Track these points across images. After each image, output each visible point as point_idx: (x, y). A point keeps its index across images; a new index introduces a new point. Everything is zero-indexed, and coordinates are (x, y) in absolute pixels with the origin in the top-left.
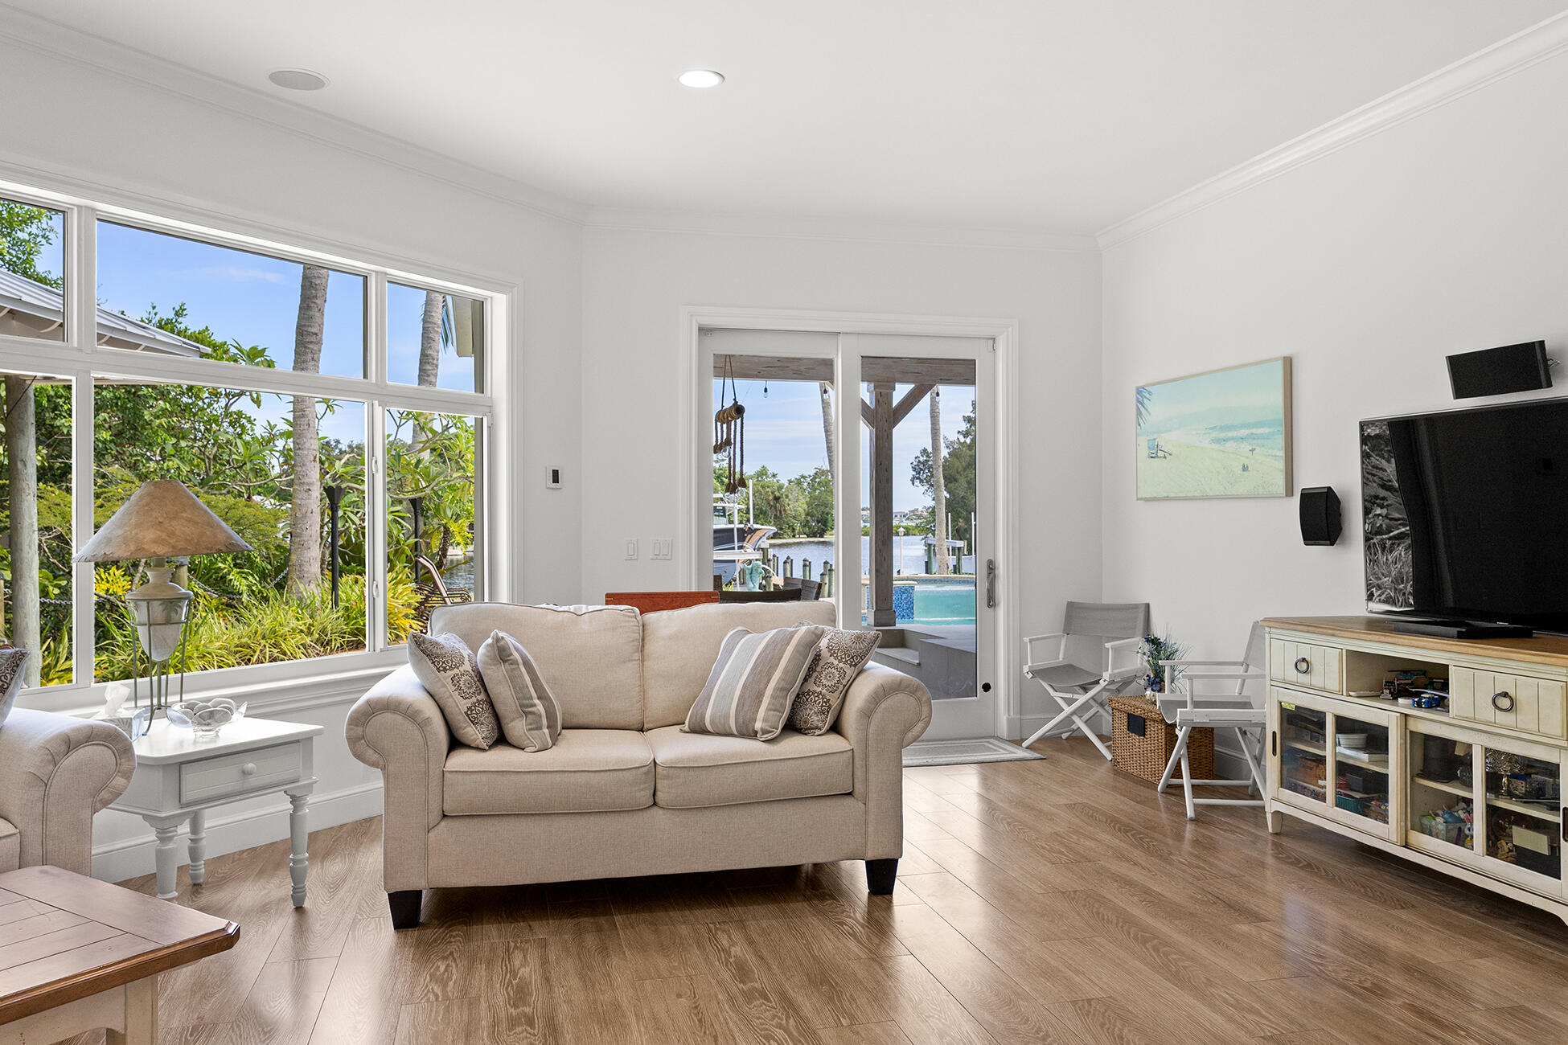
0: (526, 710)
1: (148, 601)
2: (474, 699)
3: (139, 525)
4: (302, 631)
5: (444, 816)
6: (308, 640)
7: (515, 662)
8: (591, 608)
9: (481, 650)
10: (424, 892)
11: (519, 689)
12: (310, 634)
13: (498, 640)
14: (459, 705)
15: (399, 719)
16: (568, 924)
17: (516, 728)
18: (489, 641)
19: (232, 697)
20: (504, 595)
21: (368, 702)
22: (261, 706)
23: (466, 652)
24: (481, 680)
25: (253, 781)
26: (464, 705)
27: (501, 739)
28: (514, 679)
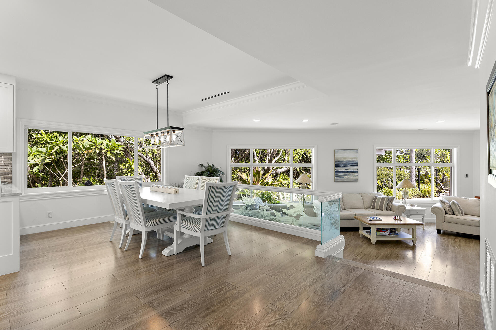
0: (458, 211)
1: (405, 192)
2: (449, 208)
3: (404, 184)
4: (412, 193)
5: (445, 222)
6: (414, 195)
7: (456, 205)
8: (471, 198)
9: (451, 202)
10: (442, 230)
11: (457, 208)
12: (414, 194)
13: (453, 201)
14: (447, 209)
15: (438, 209)
16: (465, 239)
17: (456, 213)
18: (452, 201)
19: (415, 204)
20: (456, 195)
21: (434, 207)
22: (419, 205)
23: (448, 202)
24: (450, 206)
25: (418, 214)
26: (448, 209)
27: (454, 214)
28: (456, 207)
